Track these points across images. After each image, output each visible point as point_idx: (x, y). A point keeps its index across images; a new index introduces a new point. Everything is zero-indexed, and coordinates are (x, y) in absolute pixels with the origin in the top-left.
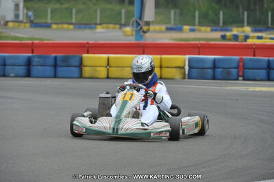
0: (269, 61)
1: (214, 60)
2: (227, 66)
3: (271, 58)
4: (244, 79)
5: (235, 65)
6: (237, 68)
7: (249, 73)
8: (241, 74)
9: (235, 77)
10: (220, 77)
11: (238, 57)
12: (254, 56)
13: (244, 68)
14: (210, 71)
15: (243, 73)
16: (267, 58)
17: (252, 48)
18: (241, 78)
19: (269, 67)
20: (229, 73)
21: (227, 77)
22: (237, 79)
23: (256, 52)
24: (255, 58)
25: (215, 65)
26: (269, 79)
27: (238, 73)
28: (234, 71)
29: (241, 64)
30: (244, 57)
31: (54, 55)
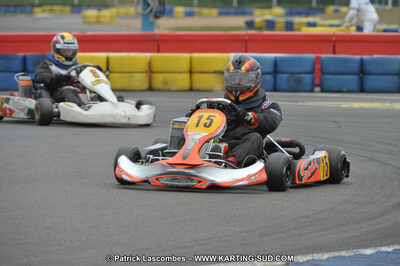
0: (362, 61)
1: (276, 62)
2: (295, 70)
3: (365, 57)
4: (323, 91)
5: (308, 68)
6: (312, 72)
7: (331, 80)
8: (317, 82)
9: (309, 86)
10: (285, 87)
11: (312, 56)
12: (334, 53)
13: (323, 73)
14: (269, 78)
15: (320, 80)
16: (358, 57)
17: (331, 41)
18: (317, 89)
19: (362, 71)
20: (299, 81)
21: (296, 87)
22: (312, 91)
23: (338, 47)
24: (335, 56)
25: (276, 69)
26: (362, 90)
27: (313, 79)
28: (307, 78)
29: (318, 66)
30: (323, 56)
31: (22, 54)
